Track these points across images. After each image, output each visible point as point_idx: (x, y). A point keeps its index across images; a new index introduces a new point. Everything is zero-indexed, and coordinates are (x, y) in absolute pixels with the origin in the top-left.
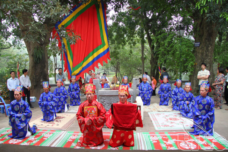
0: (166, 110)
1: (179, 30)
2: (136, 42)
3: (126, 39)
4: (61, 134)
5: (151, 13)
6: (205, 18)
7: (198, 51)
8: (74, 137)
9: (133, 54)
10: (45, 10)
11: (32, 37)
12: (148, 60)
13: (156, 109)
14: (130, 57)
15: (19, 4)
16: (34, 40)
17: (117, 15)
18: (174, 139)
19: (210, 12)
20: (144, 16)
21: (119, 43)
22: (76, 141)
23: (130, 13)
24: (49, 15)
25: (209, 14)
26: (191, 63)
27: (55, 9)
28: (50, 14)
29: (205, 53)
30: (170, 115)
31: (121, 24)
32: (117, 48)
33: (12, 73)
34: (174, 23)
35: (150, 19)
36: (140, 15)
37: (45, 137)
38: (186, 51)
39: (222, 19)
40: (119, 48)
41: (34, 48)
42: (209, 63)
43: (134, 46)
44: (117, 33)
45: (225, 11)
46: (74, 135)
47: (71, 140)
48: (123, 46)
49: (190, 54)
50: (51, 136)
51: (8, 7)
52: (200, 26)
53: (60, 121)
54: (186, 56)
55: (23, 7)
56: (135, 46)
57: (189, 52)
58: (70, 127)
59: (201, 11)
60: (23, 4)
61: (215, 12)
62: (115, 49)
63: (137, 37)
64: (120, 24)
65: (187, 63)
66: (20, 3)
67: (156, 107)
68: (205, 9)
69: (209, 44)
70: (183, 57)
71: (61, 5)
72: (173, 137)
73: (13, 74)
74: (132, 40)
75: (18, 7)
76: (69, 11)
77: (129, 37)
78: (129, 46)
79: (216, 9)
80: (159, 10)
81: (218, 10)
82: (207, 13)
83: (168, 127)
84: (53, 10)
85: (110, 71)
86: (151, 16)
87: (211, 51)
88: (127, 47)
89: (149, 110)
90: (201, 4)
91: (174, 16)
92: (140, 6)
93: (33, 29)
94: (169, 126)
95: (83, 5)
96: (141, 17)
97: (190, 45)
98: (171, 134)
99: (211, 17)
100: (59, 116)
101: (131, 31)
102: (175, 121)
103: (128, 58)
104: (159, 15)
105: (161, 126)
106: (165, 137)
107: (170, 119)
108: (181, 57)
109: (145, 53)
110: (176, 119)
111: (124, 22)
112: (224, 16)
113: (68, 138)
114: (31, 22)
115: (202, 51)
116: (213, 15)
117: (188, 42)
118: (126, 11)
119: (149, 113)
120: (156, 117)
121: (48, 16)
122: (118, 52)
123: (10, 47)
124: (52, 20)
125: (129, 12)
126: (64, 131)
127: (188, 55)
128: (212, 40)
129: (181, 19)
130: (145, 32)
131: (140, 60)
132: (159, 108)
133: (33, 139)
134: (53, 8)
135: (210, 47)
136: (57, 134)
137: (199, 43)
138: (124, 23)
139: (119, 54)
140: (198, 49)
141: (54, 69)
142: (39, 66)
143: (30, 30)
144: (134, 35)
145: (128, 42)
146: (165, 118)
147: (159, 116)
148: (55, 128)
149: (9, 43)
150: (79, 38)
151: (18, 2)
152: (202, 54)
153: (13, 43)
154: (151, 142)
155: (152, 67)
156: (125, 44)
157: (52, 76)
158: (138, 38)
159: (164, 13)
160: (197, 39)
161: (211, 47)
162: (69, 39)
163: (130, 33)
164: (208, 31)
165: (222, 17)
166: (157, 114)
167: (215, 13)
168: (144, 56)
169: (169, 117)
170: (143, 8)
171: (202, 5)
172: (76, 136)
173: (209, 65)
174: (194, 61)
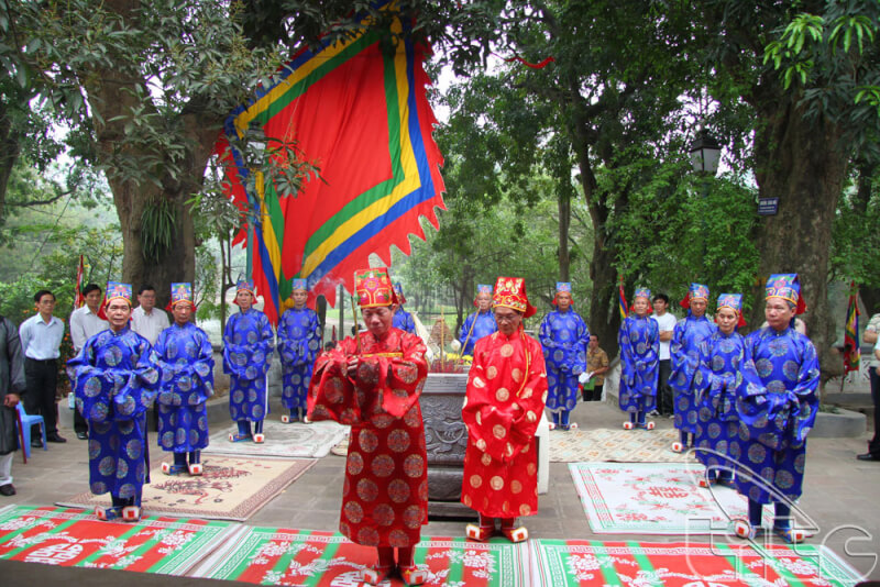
0: (639, 457)
1: (701, 148)
2: (541, 194)
3: (502, 179)
4: (226, 535)
5: (598, 83)
6: (799, 103)
7: (769, 233)
8: (275, 550)
9: (527, 236)
10: (188, 65)
11: (134, 165)
12: (583, 262)
13: (600, 452)
14: (514, 249)
15: (89, 39)
16: (143, 175)
17: (466, 85)
18: (661, 570)
19: (819, 82)
20: (569, 95)
21: (473, 196)
22: (281, 564)
23: (520, 81)
24: (200, 84)
25: (814, 91)
26: (744, 275)
27: (224, 61)
28: (207, 78)
29: (797, 238)
30: (653, 475)
31: (481, 121)
32: (467, 215)
33: (44, 298)
34: (684, 122)
35: (596, 105)
36: (557, 90)
37: (166, 546)
38: (726, 231)
39: (864, 111)
40: (474, 214)
41: (145, 206)
42: (813, 280)
43: (531, 206)
44: (467, 155)
45: (875, 78)
46: (278, 542)
47: (264, 561)
48: (487, 205)
49: (739, 242)
50: (189, 543)
51: (49, 52)
52: (780, 136)
53: (230, 486)
54: (724, 249)
55: (104, 50)
56: (535, 208)
57: (736, 235)
58: (265, 509)
59: (784, 75)
60: (104, 39)
61: (839, 82)
62: (458, 215)
63: (542, 174)
64: (478, 123)
65: (726, 277)
66: (92, 36)
67: (603, 445)
68: (799, 69)
69: (814, 205)
70: (712, 254)
71: (251, 48)
72: (657, 562)
73: (46, 302)
74: (523, 184)
75: (86, 52)
76: (278, 70)
77: (513, 174)
78: (514, 207)
79: (842, 73)
80: (630, 73)
81: (847, 77)
82: (808, 86)
83: (643, 522)
84: (218, 65)
85: (436, 301)
86: (600, 93)
87: (821, 234)
88: (504, 213)
89: (575, 453)
90: (785, 48)
91: (688, 95)
92: (556, 56)
93: (140, 135)
94: (645, 518)
95: (335, 46)
96: (558, 95)
97: (741, 207)
98: (653, 551)
99: (821, 101)
100: (227, 469)
101: (522, 151)
102: (673, 502)
103: (509, 253)
104: (629, 90)
105: (616, 519)
106: (626, 561)
107: (653, 493)
108: (706, 252)
109: (573, 237)
110: (677, 493)
111: (495, 116)
112: (870, 100)
113: (252, 553)
114: (132, 109)
115: (788, 233)
116: (829, 92)
117: (733, 198)
118: (502, 74)
119: (573, 468)
120: (600, 481)
121: (200, 87)
122: (467, 227)
123: (57, 198)
124: (212, 103)
125: (516, 77)
126: (238, 525)
127: (733, 245)
128: (824, 189)
129: (713, 106)
130: (572, 156)
131: (555, 262)
132: (613, 450)
133: (120, 549)
134: (218, 59)
135: (818, 219)
136: (211, 535)
137: (775, 202)
138: (494, 120)
139: (472, 234)
140: (771, 223)
141: (220, 286)
142: (160, 275)
143: (128, 139)
144: (533, 165)
145: (508, 192)
146: (634, 487)
147: (610, 479)
148: (205, 513)
149: (53, 182)
150: (312, 174)
151: (88, 33)
152: (787, 243)
153: (68, 183)
154: (570, 577)
155: (596, 290)
156: (496, 200)
157: (212, 313)
158: (546, 177)
159: (649, 82)
160: (768, 184)
161: (822, 218)
162: (277, 177)
163: (515, 156)
164: (810, 155)
165: (862, 104)
166: (604, 471)
167: (837, 85)
168: (569, 248)
169: (648, 485)
170: (567, 61)
171: (788, 54)
172: (282, 543)
173: (811, 286)
174: (756, 269)
